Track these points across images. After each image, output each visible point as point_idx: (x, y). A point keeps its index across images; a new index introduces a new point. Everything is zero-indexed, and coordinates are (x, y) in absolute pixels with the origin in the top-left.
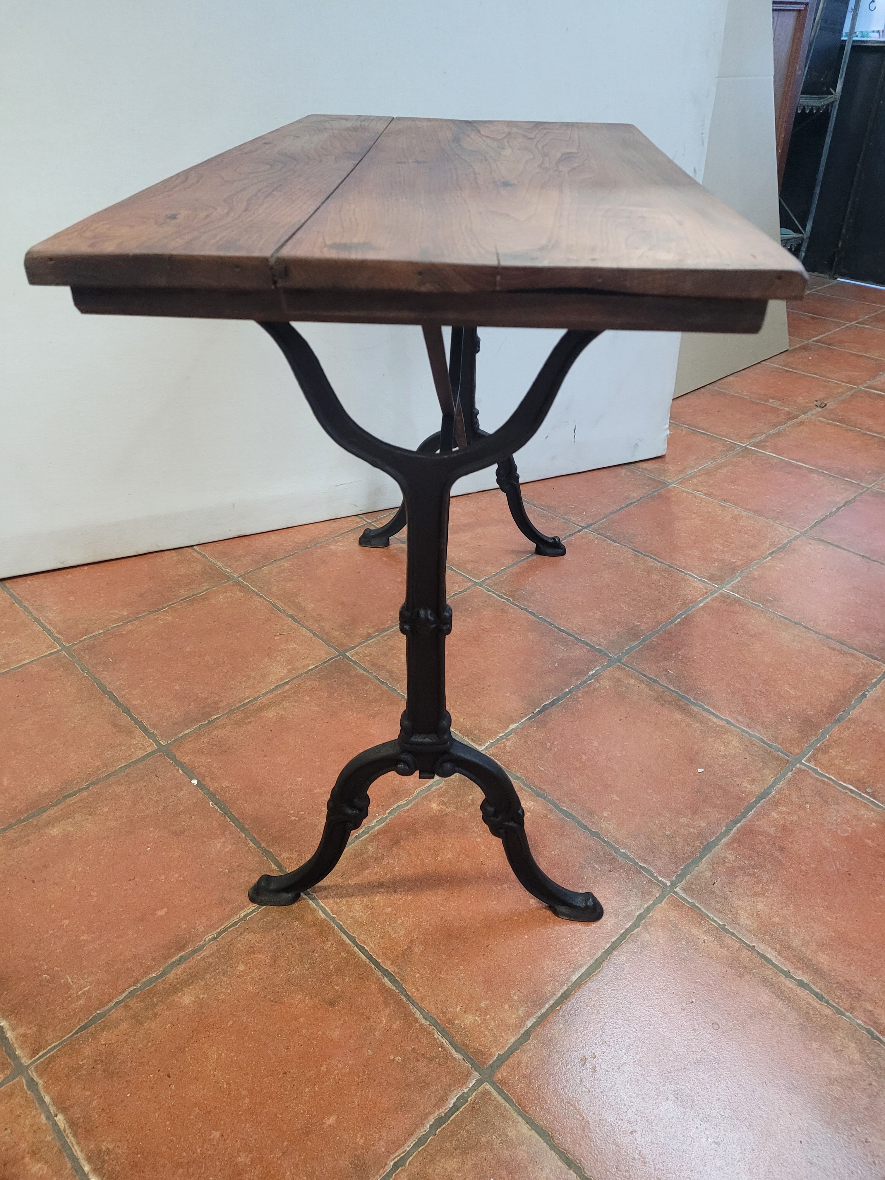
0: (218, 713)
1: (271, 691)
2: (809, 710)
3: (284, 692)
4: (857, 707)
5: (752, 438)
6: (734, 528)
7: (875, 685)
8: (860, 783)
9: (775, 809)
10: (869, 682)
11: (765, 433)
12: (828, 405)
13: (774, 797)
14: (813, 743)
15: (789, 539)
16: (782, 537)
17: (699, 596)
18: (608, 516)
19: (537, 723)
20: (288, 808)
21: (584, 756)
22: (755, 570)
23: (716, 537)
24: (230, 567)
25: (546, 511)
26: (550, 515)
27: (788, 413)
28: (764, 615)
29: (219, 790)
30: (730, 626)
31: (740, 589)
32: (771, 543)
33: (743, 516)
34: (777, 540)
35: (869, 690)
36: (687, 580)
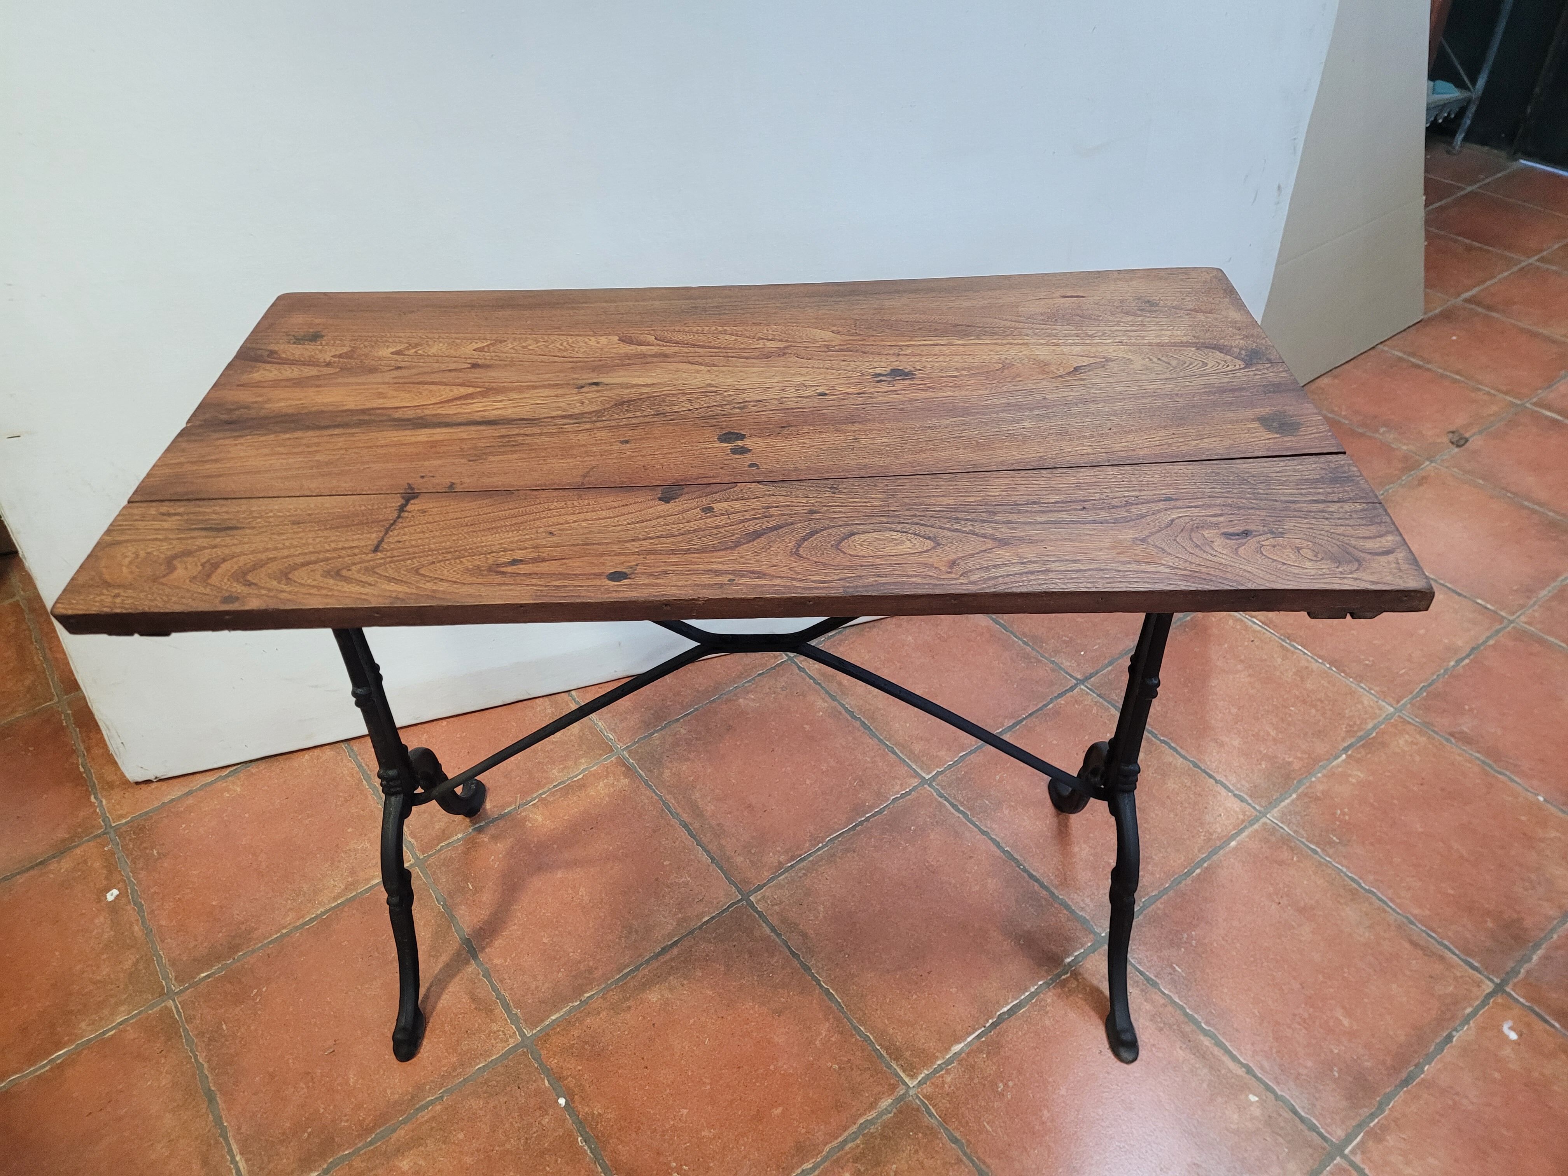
0: (591, 989)
1: (657, 956)
2: (1366, 1058)
3: (672, 959)
4: (1436, 1059)
6: (1297, 693)
7: (1466, 1020)
10: (1458, 1013)
12: (1470, 440)
14: (1364, 1121)
15: (1376, 721)
16: (1366, 716)
17: (1231, 827)
18: (1117, 659)
19: (988, 1046)
20: (669, 1158)
21: (1045, 1112)
22: (1318, 781)
23: (1268, 711)
24: (613, 730)
25: (1029, 645)
26: (1034, 653)
27: (1405, 458)
28: (1323, 871)
29: (589, 1118)
30: (1271, 889)
31: (1293, 816)
32: (1349, 728)
33: (1312, 671)
34: (1358, 722)
35: (1458, 1028)
36: (1219, 793)
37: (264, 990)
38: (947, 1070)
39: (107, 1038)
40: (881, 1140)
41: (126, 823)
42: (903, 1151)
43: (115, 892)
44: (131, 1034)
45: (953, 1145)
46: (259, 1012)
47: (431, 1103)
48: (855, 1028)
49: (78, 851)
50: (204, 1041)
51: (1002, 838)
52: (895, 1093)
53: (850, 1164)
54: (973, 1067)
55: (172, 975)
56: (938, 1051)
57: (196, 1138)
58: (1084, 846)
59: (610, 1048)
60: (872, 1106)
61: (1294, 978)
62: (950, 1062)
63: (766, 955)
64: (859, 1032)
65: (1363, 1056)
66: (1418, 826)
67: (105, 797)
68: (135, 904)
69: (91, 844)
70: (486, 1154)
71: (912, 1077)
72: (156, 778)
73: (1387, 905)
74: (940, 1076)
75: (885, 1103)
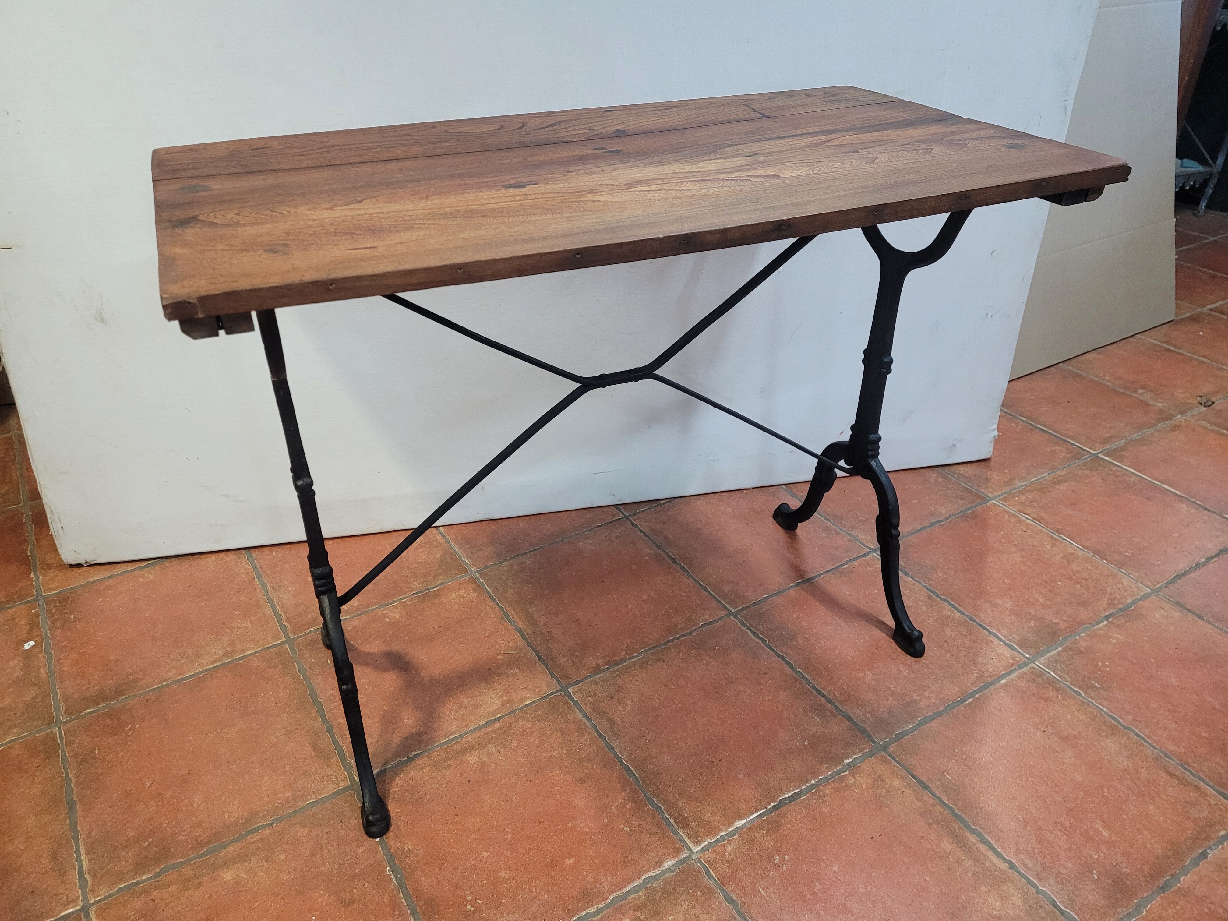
0: (419, 749)
1: (481, 728)
2: (1124, 865)
3: (493, 731)
4: (1192, 872)
5: (1107, 443)
6: (1064, 572)
7: (1221, 841)
10: (1213, 836)
11: (1126, 437)
12: (1216, 403)
14: (1122, 919)
15: (1135, 598)
16: (1126, 593)
17: (1001, 668)
18: (905, 537)
19: (769, 824)
20: (466, 892)
21: (817, 884)
22: (1082, 639)
23: (1038, 584)
24: (470, 557)
25: (831, 522)
26: (834, 527)
27: (1161, 411)
28: (1085, 708)
29: (400, 852)
30: (1037, 720)
31: (1058, 664)
32: (1110, 601)
33: (1078, 557)
34: (1118, 597)
35: (1213, 847)
36: (992, 642)
37: (137, 726)
38: (729, 841)
40: (662, 894)
41: (55, 594)
42: (682, 906)
43: (32, 643)
44: (17, 751)
45: (729, 905)
46: (129, 743)
47: (263, 827)
48: (648, 799)
49: (10, 611)
50: (77, 762)
51: (796, 662)
52: (679, 856)
53: (631, 912)
54: (753, 840)
55: (63, 709)
56: (722, 824)
57: (51, 838)
58: (867, 672)
59: (428, 796)
60: (657, 865)
61: (1057, 792)
62: (732, 834)
63: (576, 734)
64: (652, 803)
65: (1121, 863)
66: (1174, 680)
67: (43, 574)
68: (46, 653)
69: (22, 607)
70: (302, 874)
71: (696, 843)
72: (86, 562)
73: (1146, 741)
74: (721, 846)
75: (669, 863)
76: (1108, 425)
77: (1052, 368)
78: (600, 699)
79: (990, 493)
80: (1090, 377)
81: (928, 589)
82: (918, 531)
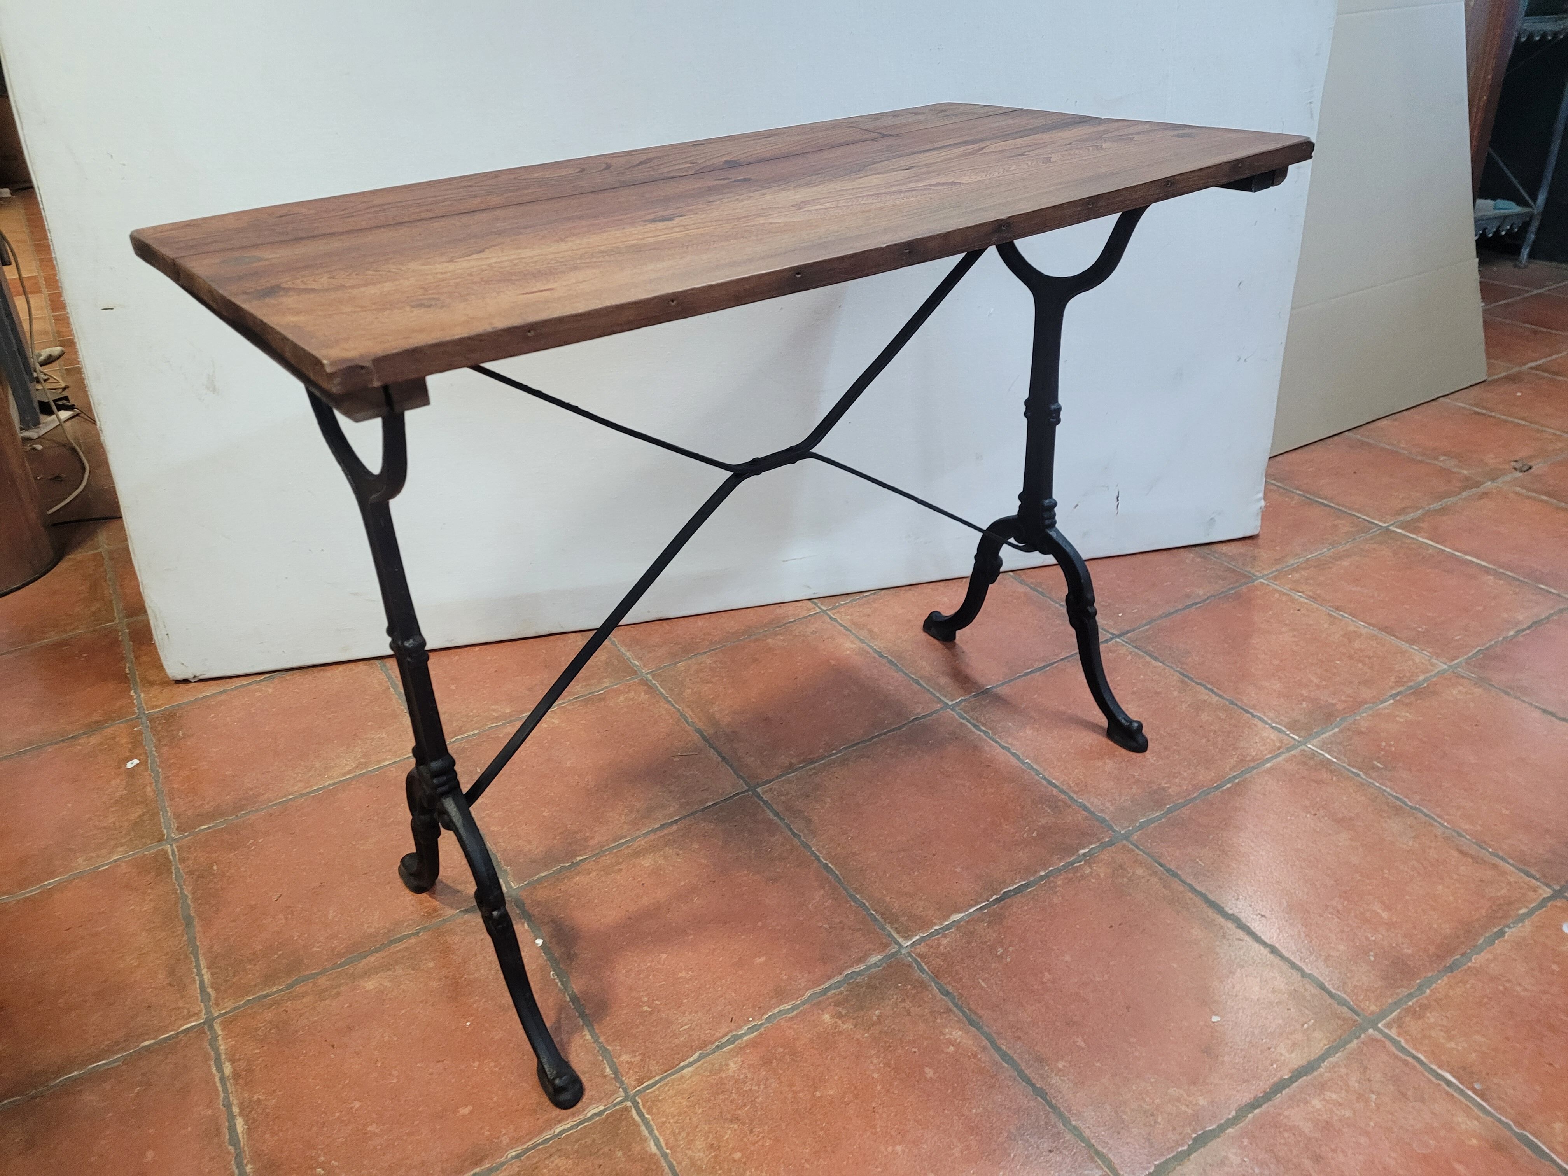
0: (586, 854)
1: (655, 831)
2: (1405, 946)
3: (670, 834)
4: (1485, 951)
5: (1400, 515)
6: (1344, 651)
7: (1522, 918)
8: (1465, 1073)
9: (1319, 1095)
10: (1511, 913)
11: (1423, 508)
12: (1534, 468)
13: (1321, 1075)
14: (1401, 1000)
15: (1428, 675)
16: (1417, 670)
17: (1266, 752)
18: (1155, 620)
19: (990, 916)
20: (642, 994)
21: (1046, 974)
22: (1363, 719)
23: (1312, 664)
24: (638, 659)
27: (1467, 478)
28: (1364, 790)
30: (1307, 803)
31: (1334, 746)
32: (1398, 679)
33: (1361, 635)
34: (1408, 675)
35: (1511, 925)
36: (1255, 725)
37: (260, 841)
38: (944, 934)
39: (100, 872)
40: (867, 988)
41: (159, 711)
42: (890, 1000)
43: (136, 762)
44: (123, 870)
45: (944, 997)
46: (252, 858)
47: (408, 936)
48: (851, 896)
49: (109, 730)
50: (192, 878)
51: (1023, 753)
52: (887, 951)
53: (832, 1007)
54: (972, 933)
55: (174, 826)
56: (936, 918)
57: (168, 953)
58: (1107, 761)
59: (596, 901)
60: (860, 960)
61: (1328, 876)
62: (948, 927)
63: (766, 834)
64: (855, 899)
65: (1403, 943)
67: (144, 692)
68: (152, 771)
69: (122, 725)
70: (454, 981)
71: (907, 938)
72: (195, 677)
73: (1436, 821)
74: (935, 939)
75: (875, 959)
76: (1402, 496)
77: (1336, 437)
78: (793, 798)
79: (1258, 571)
80: (1383, 445)
81: (1181, 674)
82: (1171, 614)
